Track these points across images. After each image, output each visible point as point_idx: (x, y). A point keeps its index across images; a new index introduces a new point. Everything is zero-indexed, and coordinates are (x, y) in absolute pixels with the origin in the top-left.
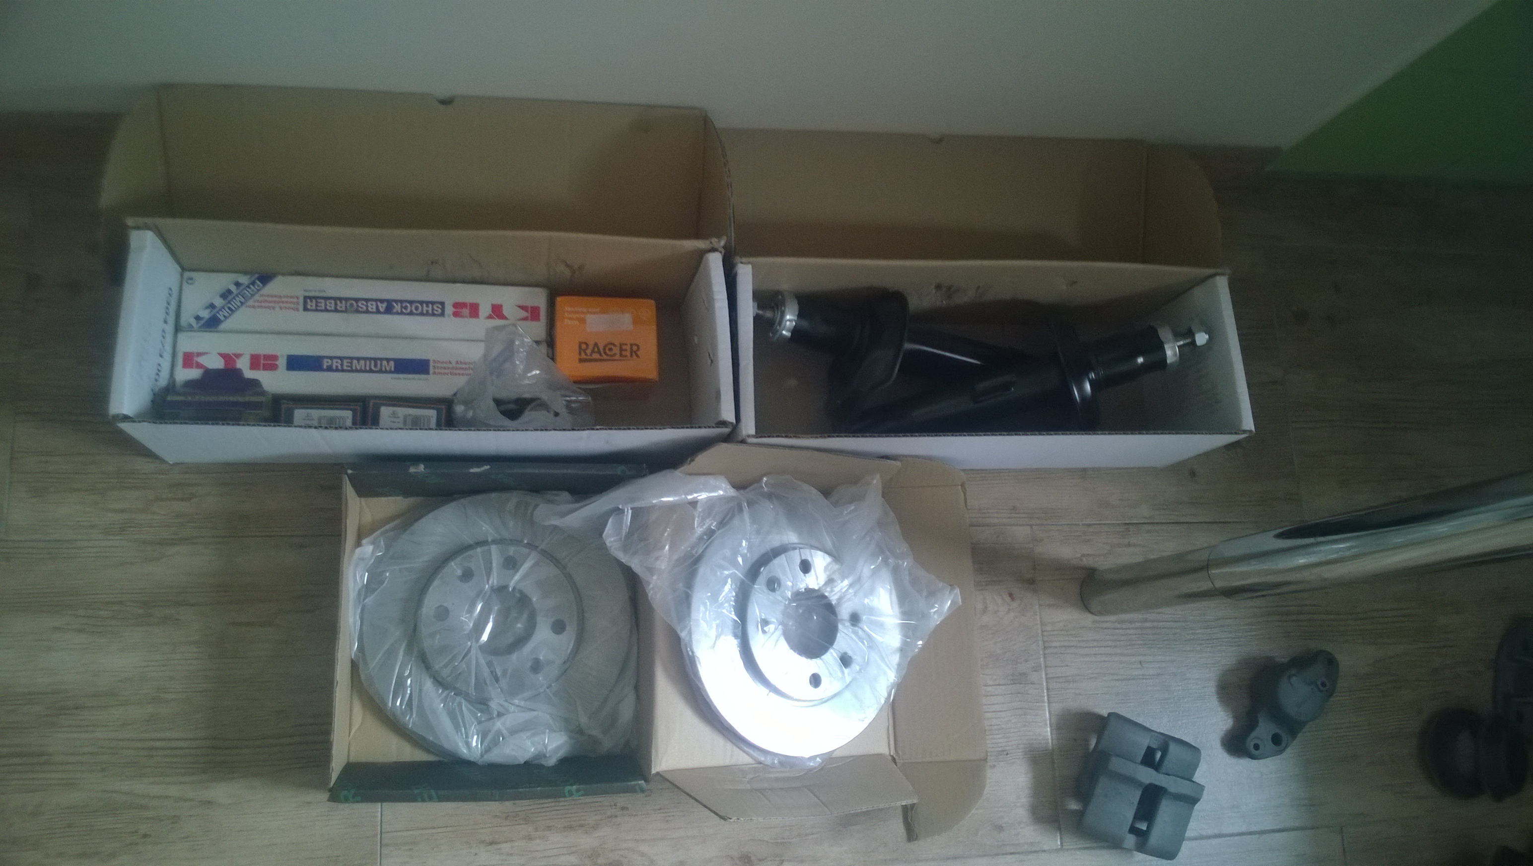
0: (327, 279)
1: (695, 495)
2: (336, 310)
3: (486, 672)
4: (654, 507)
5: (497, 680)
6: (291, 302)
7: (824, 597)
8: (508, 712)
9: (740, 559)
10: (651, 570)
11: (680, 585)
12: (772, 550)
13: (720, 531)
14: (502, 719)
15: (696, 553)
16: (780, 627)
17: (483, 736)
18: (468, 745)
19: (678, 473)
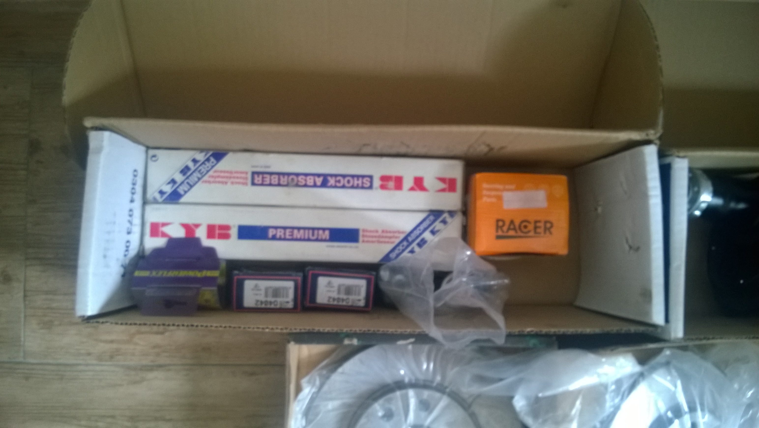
0: (272, 156)
2: (279, 185)
6: (241, 178)
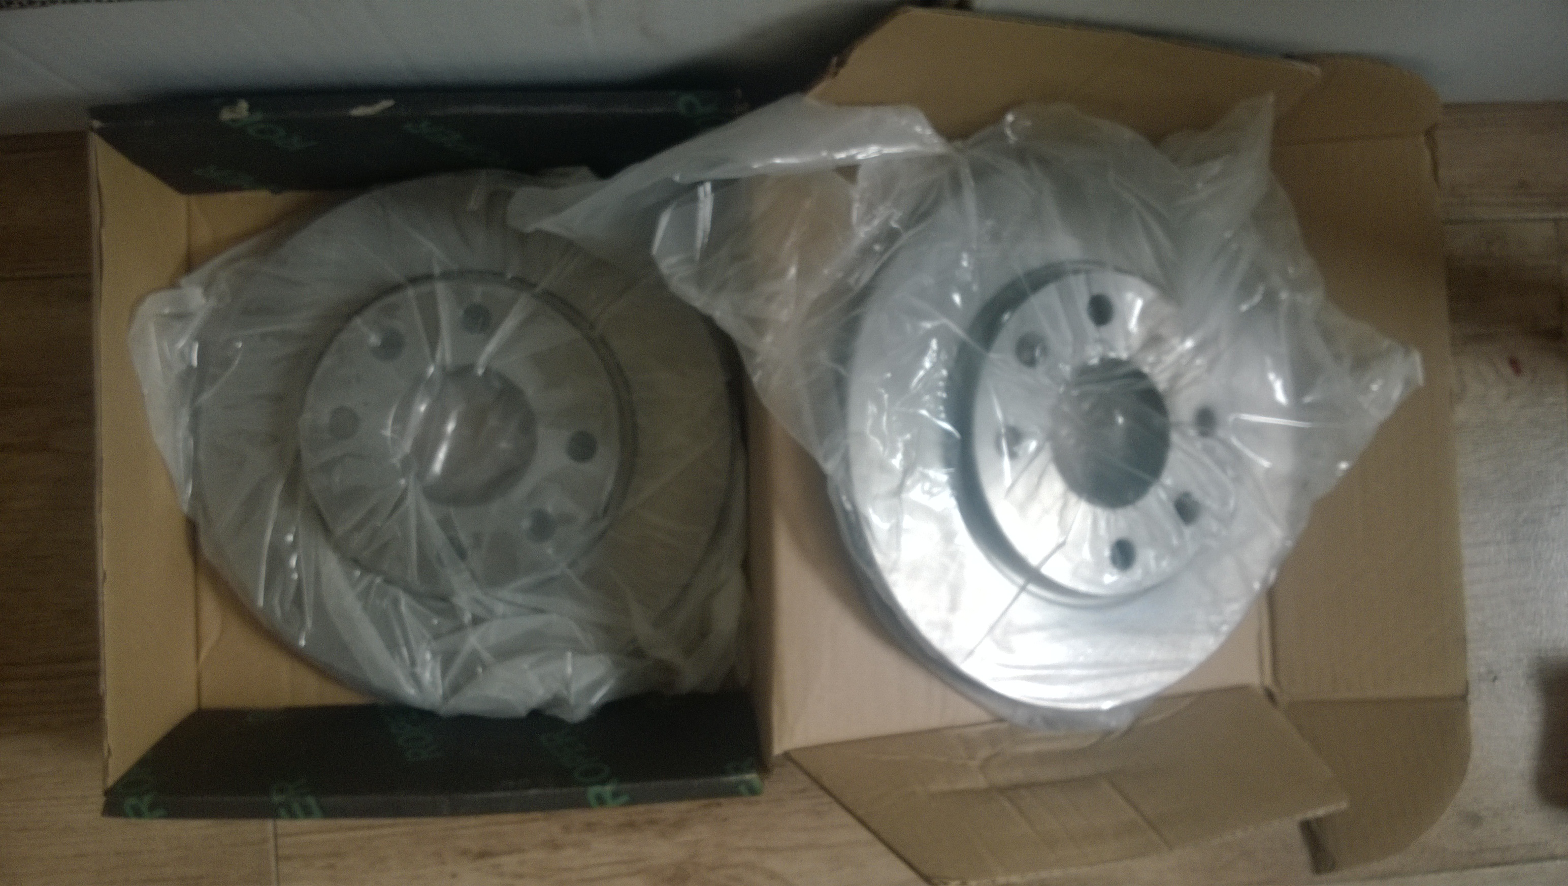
1: (853, 152)
3: (438, 537)
4: (760, 179)
5: (462, 554)
7: (1139, 375)
8: (491, 612)
9: (957, 298)
10: (757, 324)
11: (823, 357)
12: (1029, 274)
13: (911, 232)
14: (482, 629)
15: (857, 281)
16: (1048, 446)
17: (447, 659)
18: (416, 680)
19: (810, 100)
